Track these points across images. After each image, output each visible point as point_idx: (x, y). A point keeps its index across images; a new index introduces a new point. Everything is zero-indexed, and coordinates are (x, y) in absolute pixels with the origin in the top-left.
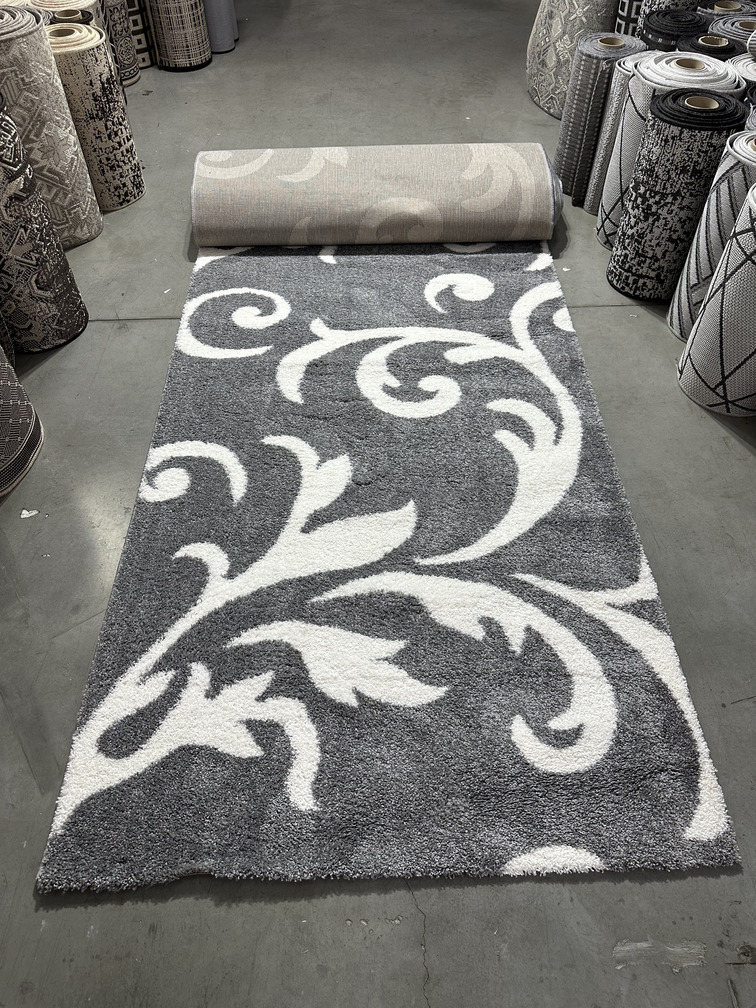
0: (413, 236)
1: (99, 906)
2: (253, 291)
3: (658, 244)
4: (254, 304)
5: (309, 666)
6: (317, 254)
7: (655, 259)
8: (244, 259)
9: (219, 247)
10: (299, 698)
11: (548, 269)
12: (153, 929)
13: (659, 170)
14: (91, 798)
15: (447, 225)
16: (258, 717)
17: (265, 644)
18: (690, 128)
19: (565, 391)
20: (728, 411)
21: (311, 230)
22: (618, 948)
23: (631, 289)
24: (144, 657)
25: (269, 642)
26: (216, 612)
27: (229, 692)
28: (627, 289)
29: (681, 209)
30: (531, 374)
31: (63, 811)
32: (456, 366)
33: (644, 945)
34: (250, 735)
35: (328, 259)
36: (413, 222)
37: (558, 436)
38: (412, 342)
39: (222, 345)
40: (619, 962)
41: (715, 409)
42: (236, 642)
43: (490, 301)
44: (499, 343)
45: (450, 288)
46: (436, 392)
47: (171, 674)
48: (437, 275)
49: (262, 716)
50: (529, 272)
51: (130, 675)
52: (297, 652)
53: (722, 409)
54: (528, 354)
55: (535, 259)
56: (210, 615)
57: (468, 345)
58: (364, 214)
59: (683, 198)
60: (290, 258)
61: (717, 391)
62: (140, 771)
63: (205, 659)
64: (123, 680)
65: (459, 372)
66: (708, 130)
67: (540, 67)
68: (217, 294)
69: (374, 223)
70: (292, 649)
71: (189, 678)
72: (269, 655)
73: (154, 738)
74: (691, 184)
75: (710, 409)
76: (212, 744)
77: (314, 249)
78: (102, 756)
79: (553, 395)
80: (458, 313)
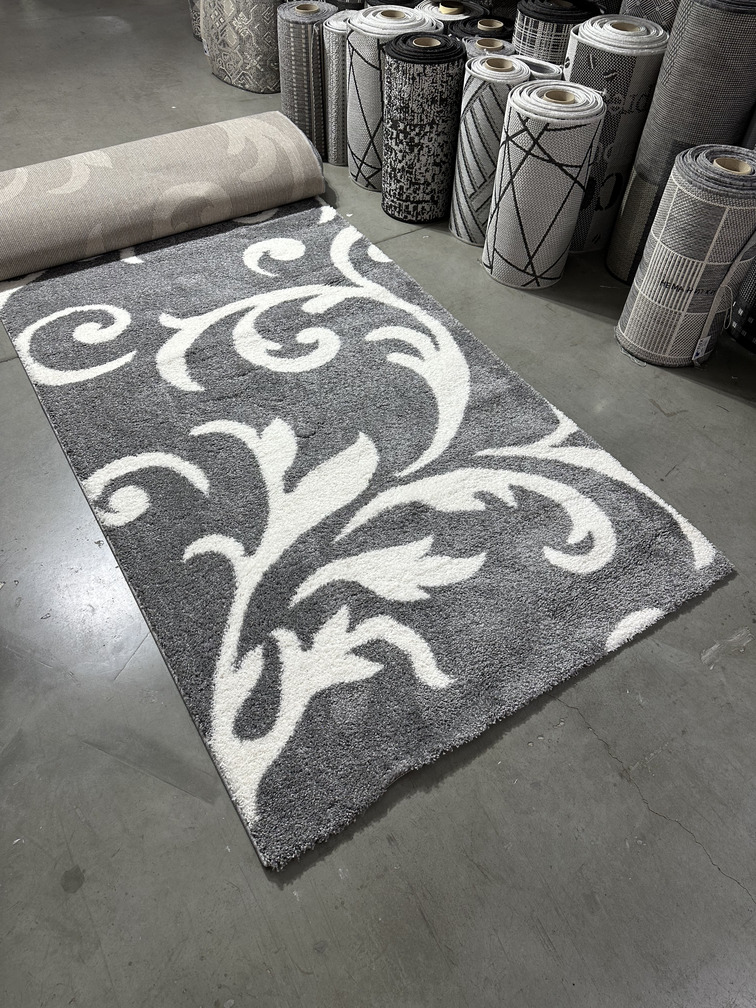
0: (206, 218)
1: (333, 852)
2: (79, 309)
3: (427, 171)
4: (90, 320)
5: (371, 588)
6: (118, 259)
7: (427, 184)
8: (46, 283)
9: (9, 280)
10: (382, 613)
11: (336, 219)
12: (391, 839)
13: (413, 106)
14: (264, 778)
15: (235, 200)
16: (359, 643)
17: (322, 589)
18: (431, 64)
19: (418, 308)
20: (539, 285)
21: (107, 236)
22: (703, 658)
23: (413, 216)
24: (223, 649)
25: (325, 587)
26: (260, 585)
27: (319, 638)
28: (409, 217)
29: (438, 135)
30: (383, 304)
31: (247, 802)
32: (318, 316)
33: (716, 646)
34: (362, 659)
35: (134, 260)
36: (202, 204)
37: (436, 344)
38: (267, 308)
39: (83, 366)
40: (709, 665)
41: (528, 287)
42: (296, 599)
43: (307, 256)
44: (340, 288)
45: (266, 254)
46: (317, 342)
47: (259, 649)
48: (246, 246)
49: (361, 641)
50: (323, 224)
51: (222, 669)
52: (353, 582)
53: (534, 285)
54: (369, 289)
55: (321, 212)
56: (256, 590)
57: (316, 296)
58: (153, 208)
59: (438, 125)
60: (93, 269)
61: (527, 271)
62: (292, 734)
63: (280, 624)
64: (219, 675)
65: (325, 319)
66: (445, 63)
67: (221, 47)
68: (43, 322)
69: (166, 215)
70: (348, 582)
71: (278, 644)
72: (332, 595)
73: (283, 704)
74: (441, 111)
75: (524, 288)
76: (337, 681)
77: (112, 255)
78: (247, 743)
79: (410, 314)
80: (288, 274)
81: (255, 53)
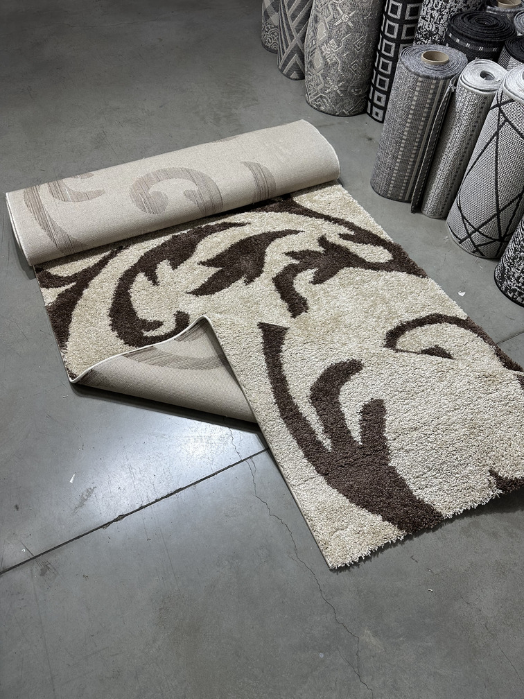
81: (338, 79)
